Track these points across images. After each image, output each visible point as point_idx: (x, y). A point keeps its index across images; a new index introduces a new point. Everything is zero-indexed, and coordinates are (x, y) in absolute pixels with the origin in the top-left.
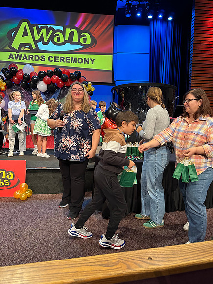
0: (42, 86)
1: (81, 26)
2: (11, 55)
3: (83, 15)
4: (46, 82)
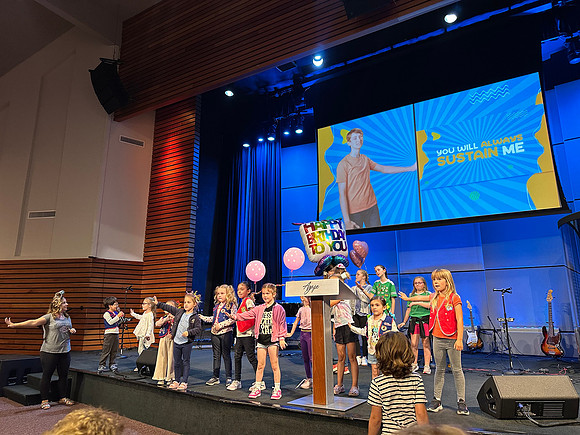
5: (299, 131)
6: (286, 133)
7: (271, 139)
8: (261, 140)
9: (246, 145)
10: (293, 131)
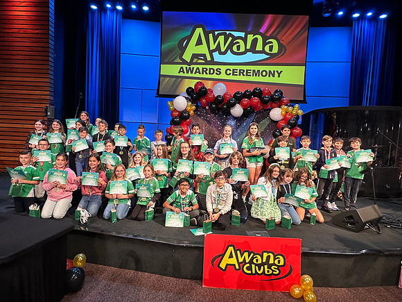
0: (237, 110)
1: (267, 31)
2: (182, 68)
3: (270, 17)
4: (243, 106)
5: (146, 8)
6: (134, 7)
7: (119, 8)
8: (109, 6)
9: (94, 7)
10: (140, 7)
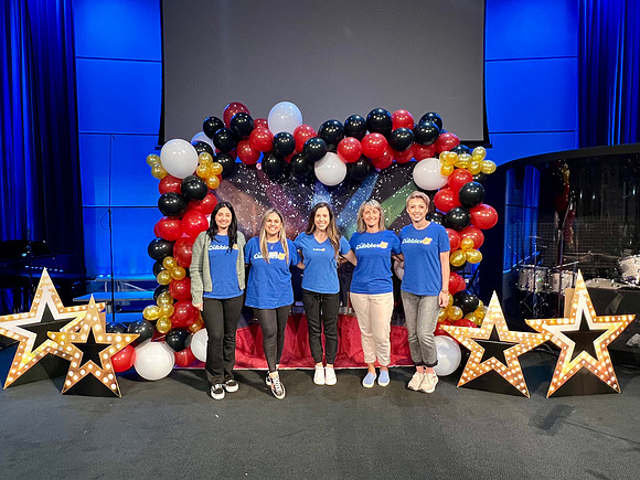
0: (331, 169)
4: (345, 156)
